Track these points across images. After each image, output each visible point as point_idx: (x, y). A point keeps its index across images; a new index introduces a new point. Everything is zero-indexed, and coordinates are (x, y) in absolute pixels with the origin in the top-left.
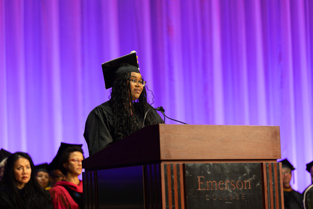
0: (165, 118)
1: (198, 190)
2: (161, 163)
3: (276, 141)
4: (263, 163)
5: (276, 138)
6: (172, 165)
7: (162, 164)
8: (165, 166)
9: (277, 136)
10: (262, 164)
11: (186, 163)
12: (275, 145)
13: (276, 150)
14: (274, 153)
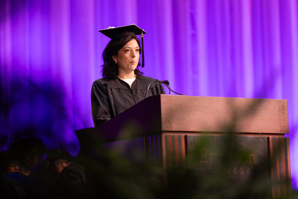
0: (170, 92)
1: (201, 162)
2: (162, 134)
3: (283, 115)
4: (270, 137)
5: (284, 112)
6: (174, 136)
7: (164, 135)
8: (166, 137)
9: (285, 110)
10: (268, 138)
11: (188, 135)
12: (283, 119)
13: (283, 124)
14: (281, 127)
